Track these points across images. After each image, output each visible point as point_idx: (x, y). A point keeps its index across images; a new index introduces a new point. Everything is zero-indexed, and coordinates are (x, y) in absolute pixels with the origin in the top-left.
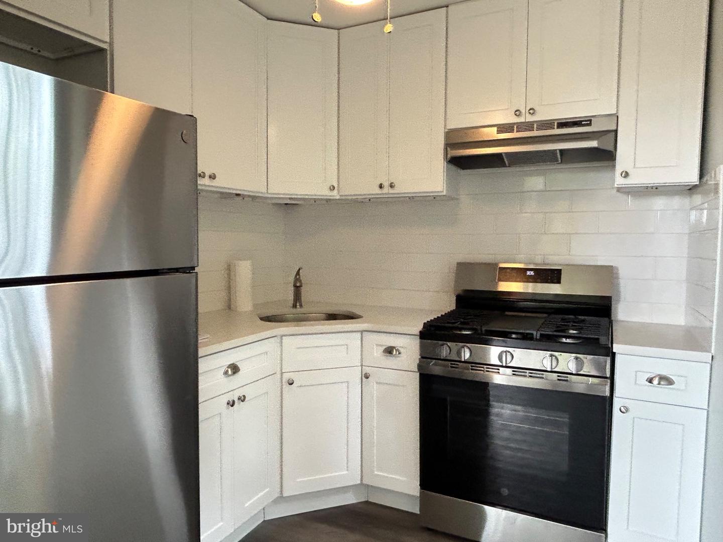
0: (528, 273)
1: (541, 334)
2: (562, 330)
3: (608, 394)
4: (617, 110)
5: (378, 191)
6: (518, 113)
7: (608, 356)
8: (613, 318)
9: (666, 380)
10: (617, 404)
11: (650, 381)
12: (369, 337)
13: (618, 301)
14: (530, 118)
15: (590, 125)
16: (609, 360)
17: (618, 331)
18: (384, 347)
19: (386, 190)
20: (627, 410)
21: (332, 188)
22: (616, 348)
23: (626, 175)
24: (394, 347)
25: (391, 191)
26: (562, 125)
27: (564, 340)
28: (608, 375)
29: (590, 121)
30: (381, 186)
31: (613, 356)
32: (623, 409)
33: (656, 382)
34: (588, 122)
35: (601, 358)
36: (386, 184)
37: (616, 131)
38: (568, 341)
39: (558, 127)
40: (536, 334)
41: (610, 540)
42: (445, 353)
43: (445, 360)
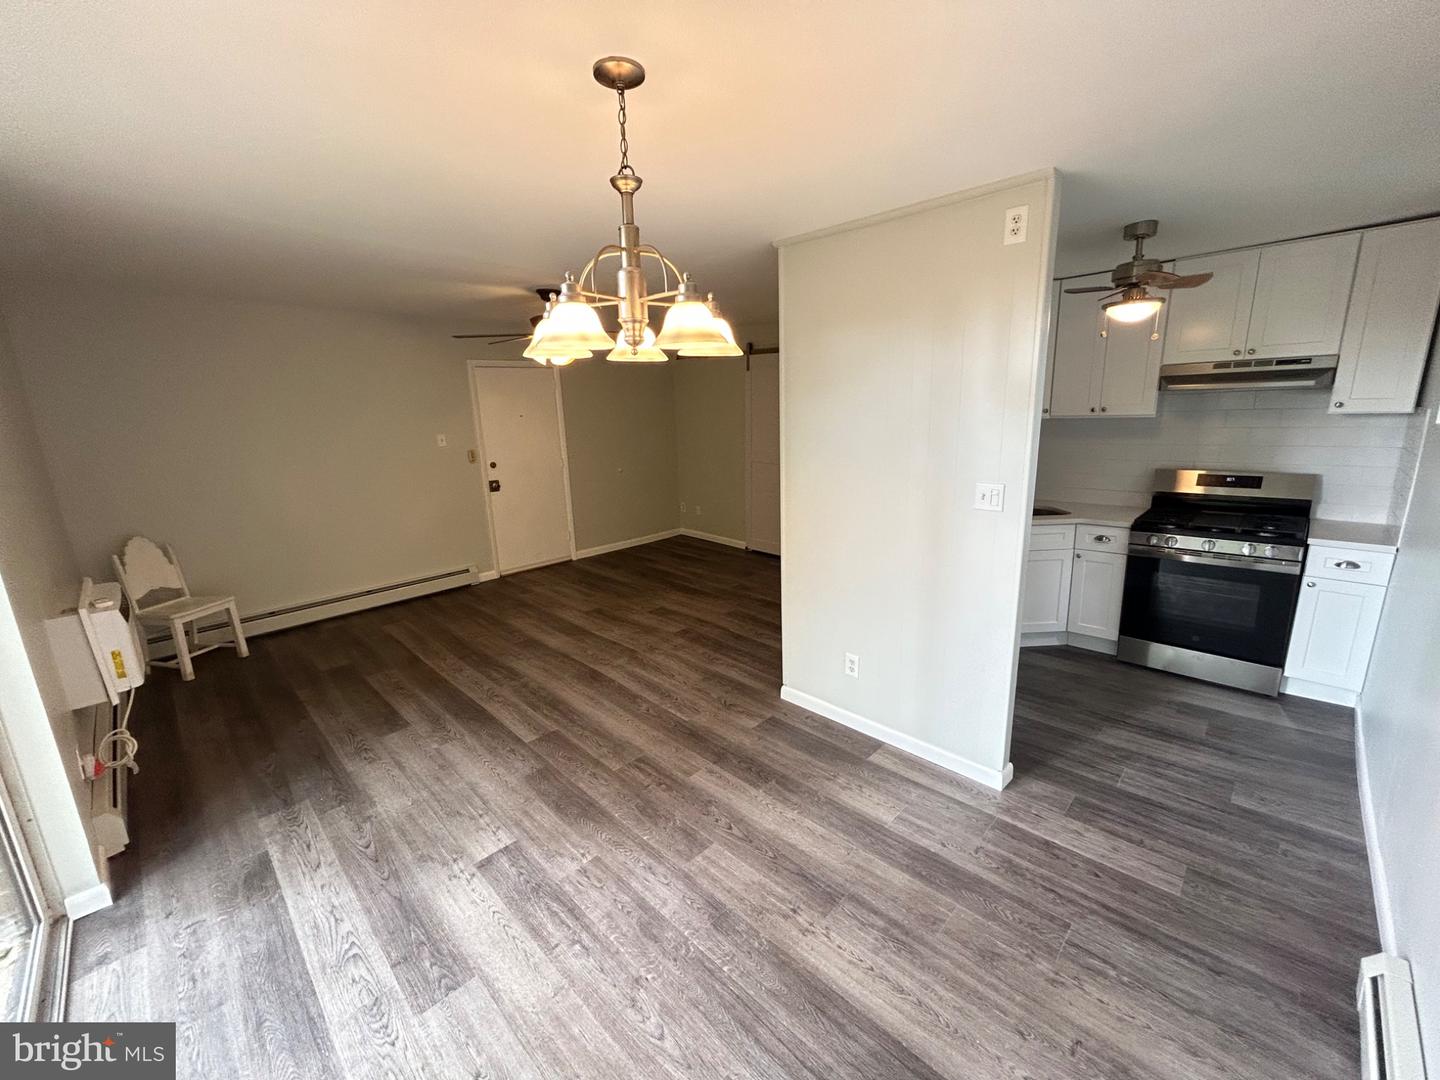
0: (1228, 479)
1: (1243, 531)
2: (1261, 527)
3: (1298, 573)
4: (1340, 350)
5: (1088, 413)
6: (1237, 352)
7: (1302, 546)
8: (1311, 516)
9: (1353, 565)
10: (1305, 580)
11: (1338, 565)
12: (1081, 528)
13: (1318, 503)
14: (1249, 357)
15: (1309, 363)
16: (1302, 550)
17: (1313, 527)
18: (1096, 536)
19: (1098, 413)
20: (1314, 585)
21: (1046, 411)
22: (1310, 541)
23: (1341, 405)
24: (1104, 536)
25: (1102, 414)
26: (1280, 362)
27: (1262, 534)
28: (1300, 558)
29: (1310, 359)
30: (1093, 410)
31: (1307, 547)
32: (1310, 584)
33: (1344, 566)
34: (1309, 360)
35: (1296, 548)
36: (1097, 409)
37: (1335, 370)
38: (1266, 535)
39: (1277, 364)
40: (1238, 529)
41: (1286, 674)
42: (1154, 541)
43: (1153, 546)
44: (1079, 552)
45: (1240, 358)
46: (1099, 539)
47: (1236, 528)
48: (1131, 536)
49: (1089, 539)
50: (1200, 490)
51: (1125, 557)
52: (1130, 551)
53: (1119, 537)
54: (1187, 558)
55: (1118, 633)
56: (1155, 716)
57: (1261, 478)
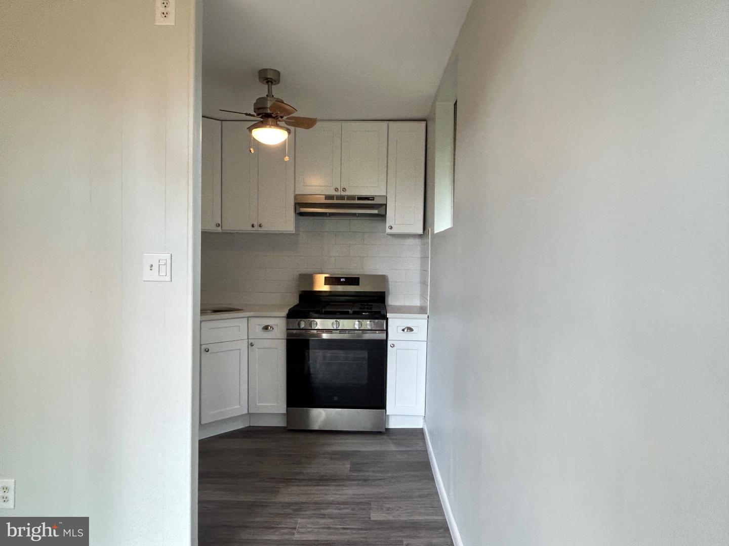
0: (342, 280)
1: (354, 311)
2: (362, 309)
3: (385, 338)
4: (386, 194)
6: (337, 190)
7: (385, 319)
8: (386, 304)
9: (410, 329)
10: (389, 343)
11: (403, 330)
12: (252, 320)
13: (389, 294)
14: (343, 193)
15: (373, 200)
16: (385, 322)
17: (388, 309)
18: (263, 326)
19: (256, 228)
20: (394, 346)
21: (218, 225)
22: (389, 315)
23: (391, 228)
24: (269, 326)
25: (259, 229)
26: (360, 198)
27: (364, 314)
28: (385, 328)
29: (374, 198)
30: (253, 226)
31: (387, 319)
32: (392, 345)
33: (406, 330)
35: (382, 321)
36: (256, 224)
37: (386, 205)
38: (366, 314)
39: (358, 200)
40: (351, 311)
41: (387, 414)
42: (303, 325)
43: (302, 329)
44: (250, 341)
46: (266, 328)
47: (350, 310)
48: (288, 324)
49: (259, 329)
50: (326, 288)
51: (285, 340)
52: (288, 335)
53: (279, 325)
54: (325, 336)
55: (285, 406)
56: (317, 468)
57: (358, 278)
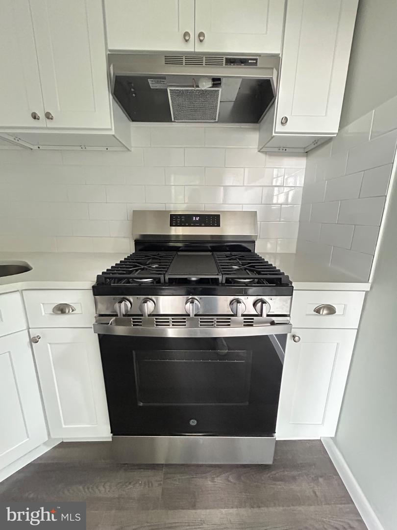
0: (194, 219)
6: (187, 38)
11: (318, 311)
14: (199, 48)
15: (255, 64)
18: (54, 306)
19: (42, 122)
23: (285, 121)
25: (50, 124)
30: (35, 117)
34: (255, 61)
36: (41, 114)
39: (226, 64)
40: (222, 279)
44: (34, 333)
45: (189, 48)
46: (62, 309)
47: (220, 277)
48: (96, 303)
49: (45, 311)
53: (83, 305)
54: (172, 332)
57: (219, 216)
